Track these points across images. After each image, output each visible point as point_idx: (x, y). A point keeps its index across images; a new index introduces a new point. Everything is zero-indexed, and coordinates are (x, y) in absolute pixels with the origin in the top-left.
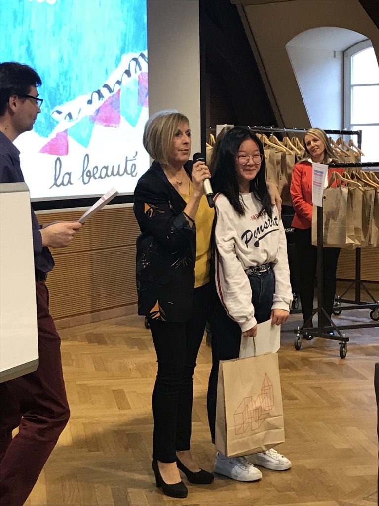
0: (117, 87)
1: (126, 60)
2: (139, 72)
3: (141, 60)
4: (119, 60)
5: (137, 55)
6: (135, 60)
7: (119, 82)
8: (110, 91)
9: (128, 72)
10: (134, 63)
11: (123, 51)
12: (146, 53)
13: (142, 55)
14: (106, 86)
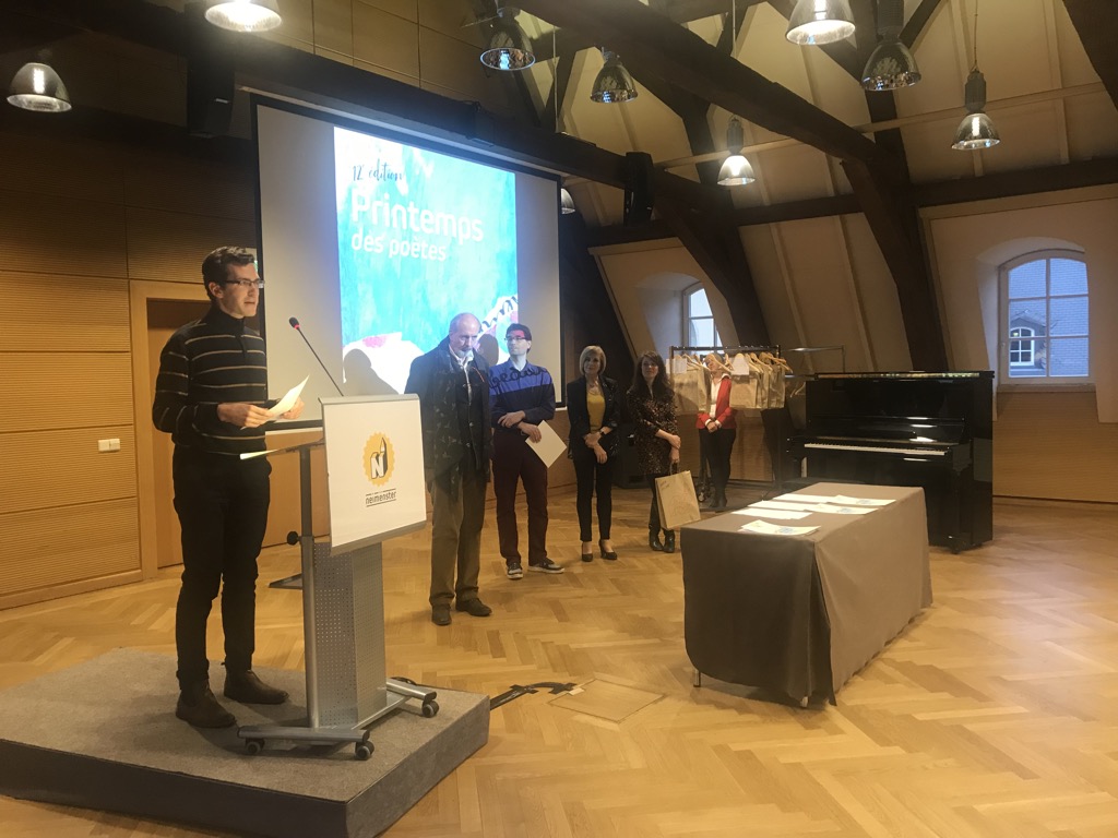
0: (494, 323)
1: (501, 302)
2: (511, 311)
3: (512, 301)
4: (495, 302)
5: (509, 298)
6: (508, 301)
7: (495, 319)
8: (488, 326)
9: (502, 312)
10: (507, 304)
11: (498, 295)
12: (516, 297)
13: (513, 298)
14: (485, 322)
